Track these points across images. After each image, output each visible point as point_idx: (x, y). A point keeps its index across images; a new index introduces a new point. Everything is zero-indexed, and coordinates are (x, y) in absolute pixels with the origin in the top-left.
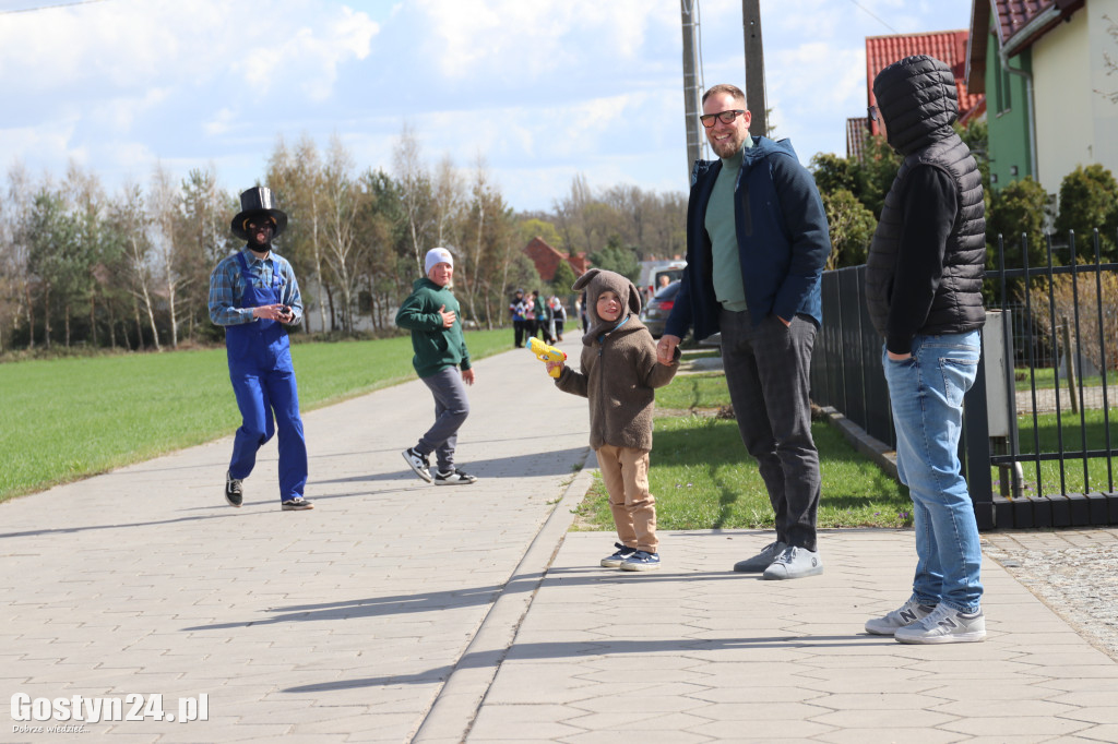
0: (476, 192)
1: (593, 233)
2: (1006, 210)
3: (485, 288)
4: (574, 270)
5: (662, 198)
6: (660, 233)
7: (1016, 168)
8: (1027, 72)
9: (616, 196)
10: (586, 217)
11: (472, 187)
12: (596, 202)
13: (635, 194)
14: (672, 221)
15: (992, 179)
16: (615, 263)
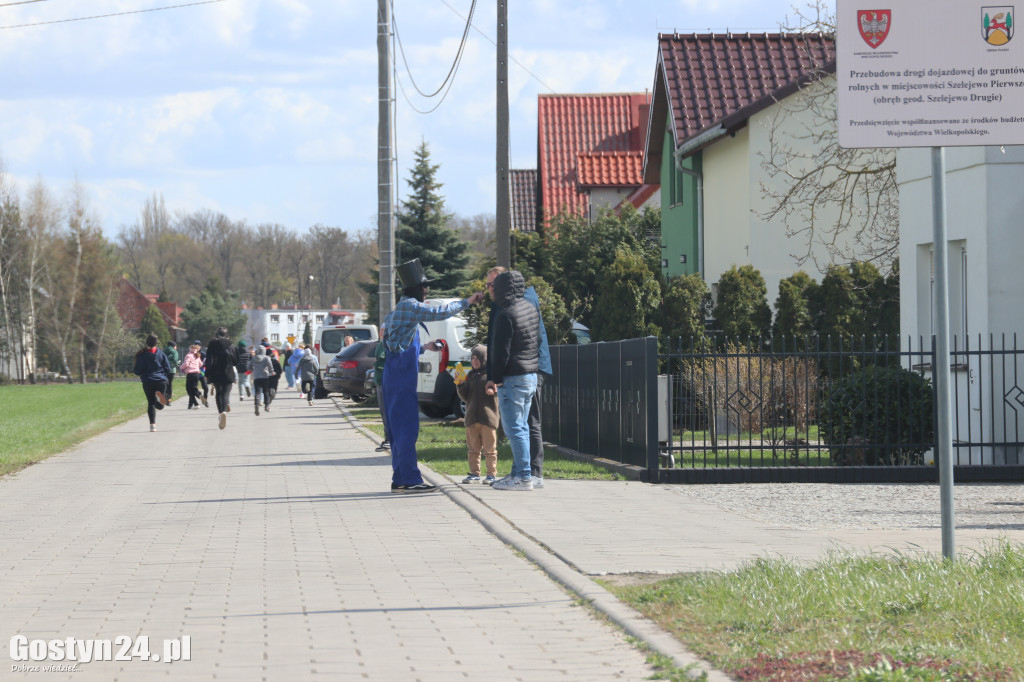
0: (74, 224)
1: (169, 270)
2: (674, 299)
3: (81, 334)
4: (164, 317)
5: (257, 231)
6: (253, 275)
7: (685, 256)
8: (698, 172)
9: (197, 224)
10: (161, 250)
11: (68, 219)
12: (174, 233)
13: (222, 224)
14: (268, 260)
15: (664, 264)
16: (215, 311)
